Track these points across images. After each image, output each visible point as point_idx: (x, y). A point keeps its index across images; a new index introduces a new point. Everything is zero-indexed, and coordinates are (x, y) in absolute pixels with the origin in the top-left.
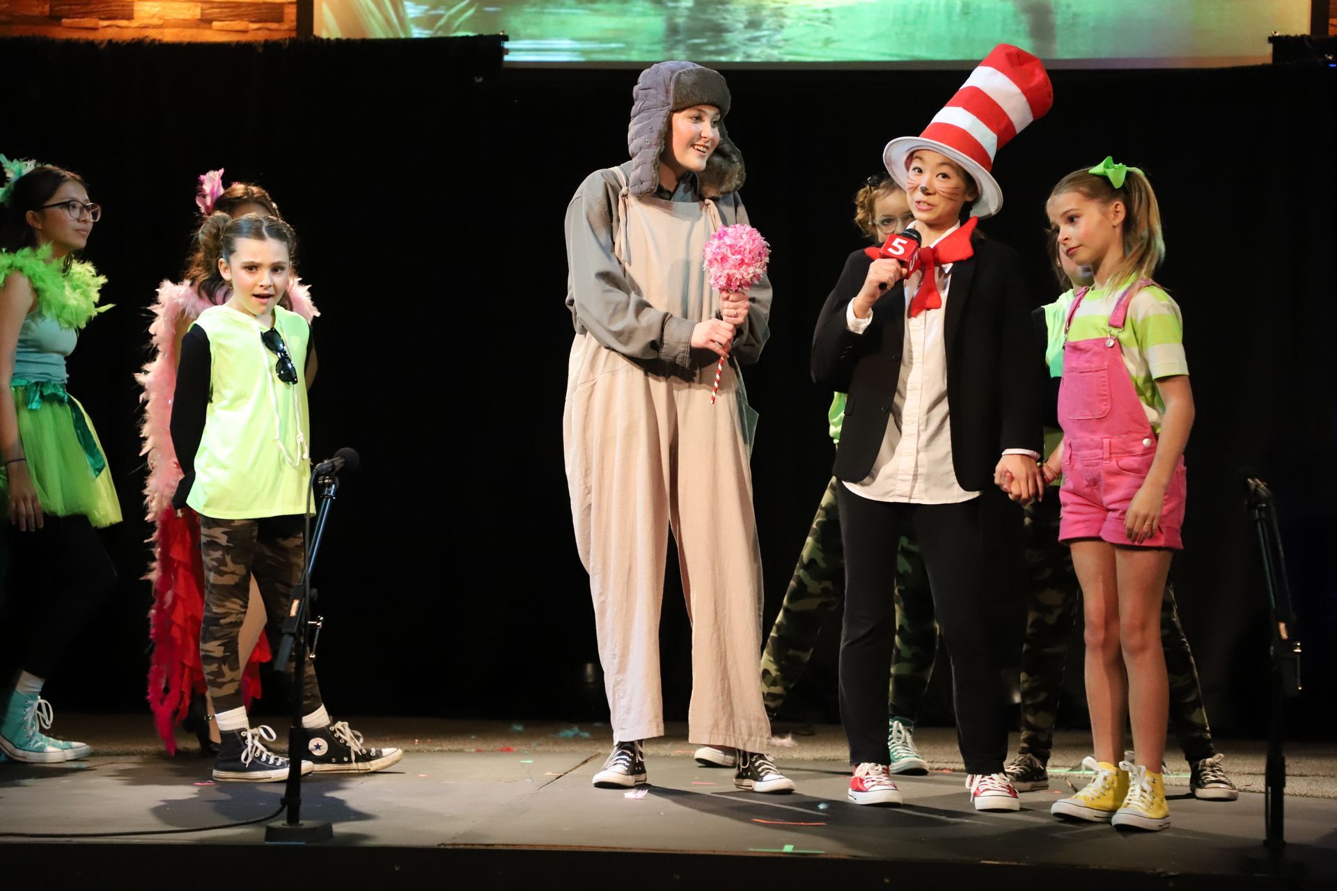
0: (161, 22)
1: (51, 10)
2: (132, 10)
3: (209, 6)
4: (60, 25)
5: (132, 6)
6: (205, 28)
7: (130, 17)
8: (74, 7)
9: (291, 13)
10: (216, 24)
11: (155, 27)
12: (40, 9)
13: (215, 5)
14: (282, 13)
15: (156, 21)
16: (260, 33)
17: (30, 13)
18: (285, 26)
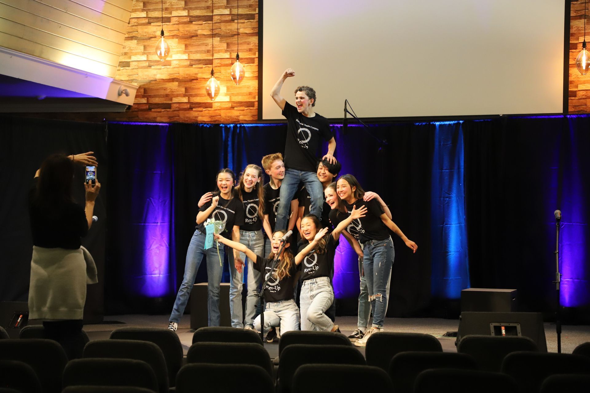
0: (220, 108)
1: (190, 106)
2: (212, 105)
3: (233, 103)
4: (192, 110)
5: (212, 104)
6: (232, 110)
7: (211, 107)
8: (196, 105)
9: (256, 104)
10: (235, 108)
11: (219, 110)
12: (187, 106)
13: (235, 103)
14: (254, 104)
15: (219, 108)
16: (248, 110)
17: (184, 107)
18: (255, 108)
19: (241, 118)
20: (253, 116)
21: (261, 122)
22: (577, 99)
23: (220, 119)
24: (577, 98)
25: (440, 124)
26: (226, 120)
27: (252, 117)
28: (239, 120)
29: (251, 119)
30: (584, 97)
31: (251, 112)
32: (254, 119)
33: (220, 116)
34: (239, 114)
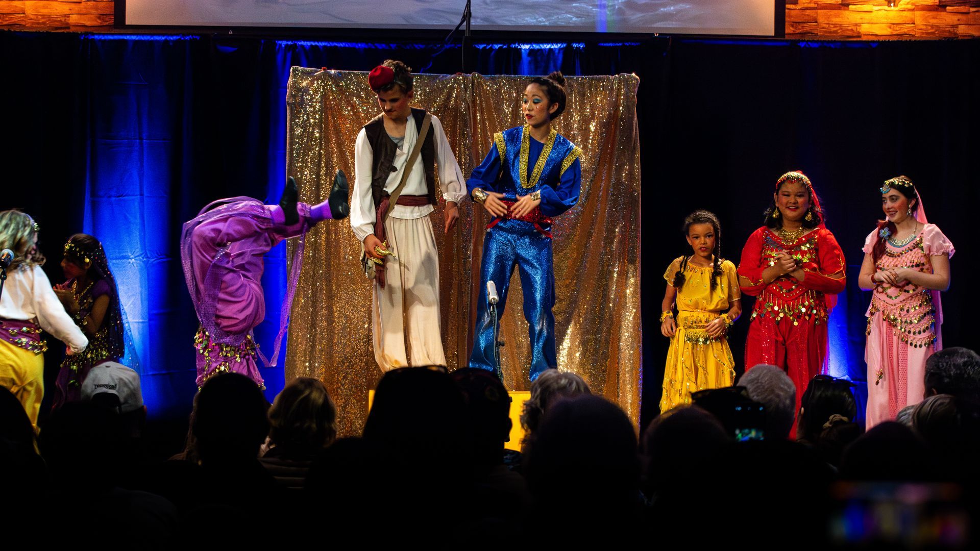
19: (74, 19)
20: (101, 16)
21: (122, 31)
22: (799, 9)
23: (23, 20)
24: (798, 7)
25: (531, 48)
26: (38, 24)
27: (99, 18)
28: (68, 24)
29: (98, 22)
30: (812, 5)
31: (96, 8)
32: (105, 24)
33: (24, 13)
34: (69, 12)
